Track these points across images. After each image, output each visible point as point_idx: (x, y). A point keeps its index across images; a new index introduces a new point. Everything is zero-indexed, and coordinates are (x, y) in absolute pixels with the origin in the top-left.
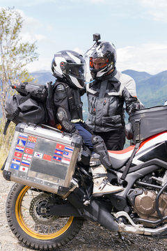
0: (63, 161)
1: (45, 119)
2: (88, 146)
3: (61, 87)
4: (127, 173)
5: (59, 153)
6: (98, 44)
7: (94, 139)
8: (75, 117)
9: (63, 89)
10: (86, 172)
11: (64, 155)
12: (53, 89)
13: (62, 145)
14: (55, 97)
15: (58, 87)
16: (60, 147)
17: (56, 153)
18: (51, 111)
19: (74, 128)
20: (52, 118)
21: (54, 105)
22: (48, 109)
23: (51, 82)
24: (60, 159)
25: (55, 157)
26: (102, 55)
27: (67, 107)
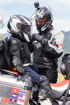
0: (18, 102)
1: (4, 65)
2: (37, 84)
3: (14, 42)
4: (66, 102)
5: (14, 96)
6: (39, 9)
7: (41, 78)
8: (25, 62)
9: (16, 42)
10: (36, 103)
11: (19, 98)
12: (9, 43)
13: (17, 89)
14: (11, 48)
15: (12, 41)
16: (15, 91)
17: (12, 96)
18: (8, 59)
19: (26, 71)
20: (9, 64)
21: (10, 54)
22: (6, 57)
23: (7, 38)
24: (16, 101)
25: (11, 100)
26: (42, 16)
27: (19, 56)
